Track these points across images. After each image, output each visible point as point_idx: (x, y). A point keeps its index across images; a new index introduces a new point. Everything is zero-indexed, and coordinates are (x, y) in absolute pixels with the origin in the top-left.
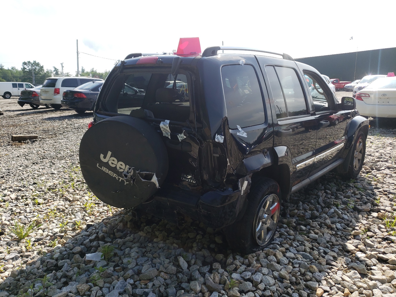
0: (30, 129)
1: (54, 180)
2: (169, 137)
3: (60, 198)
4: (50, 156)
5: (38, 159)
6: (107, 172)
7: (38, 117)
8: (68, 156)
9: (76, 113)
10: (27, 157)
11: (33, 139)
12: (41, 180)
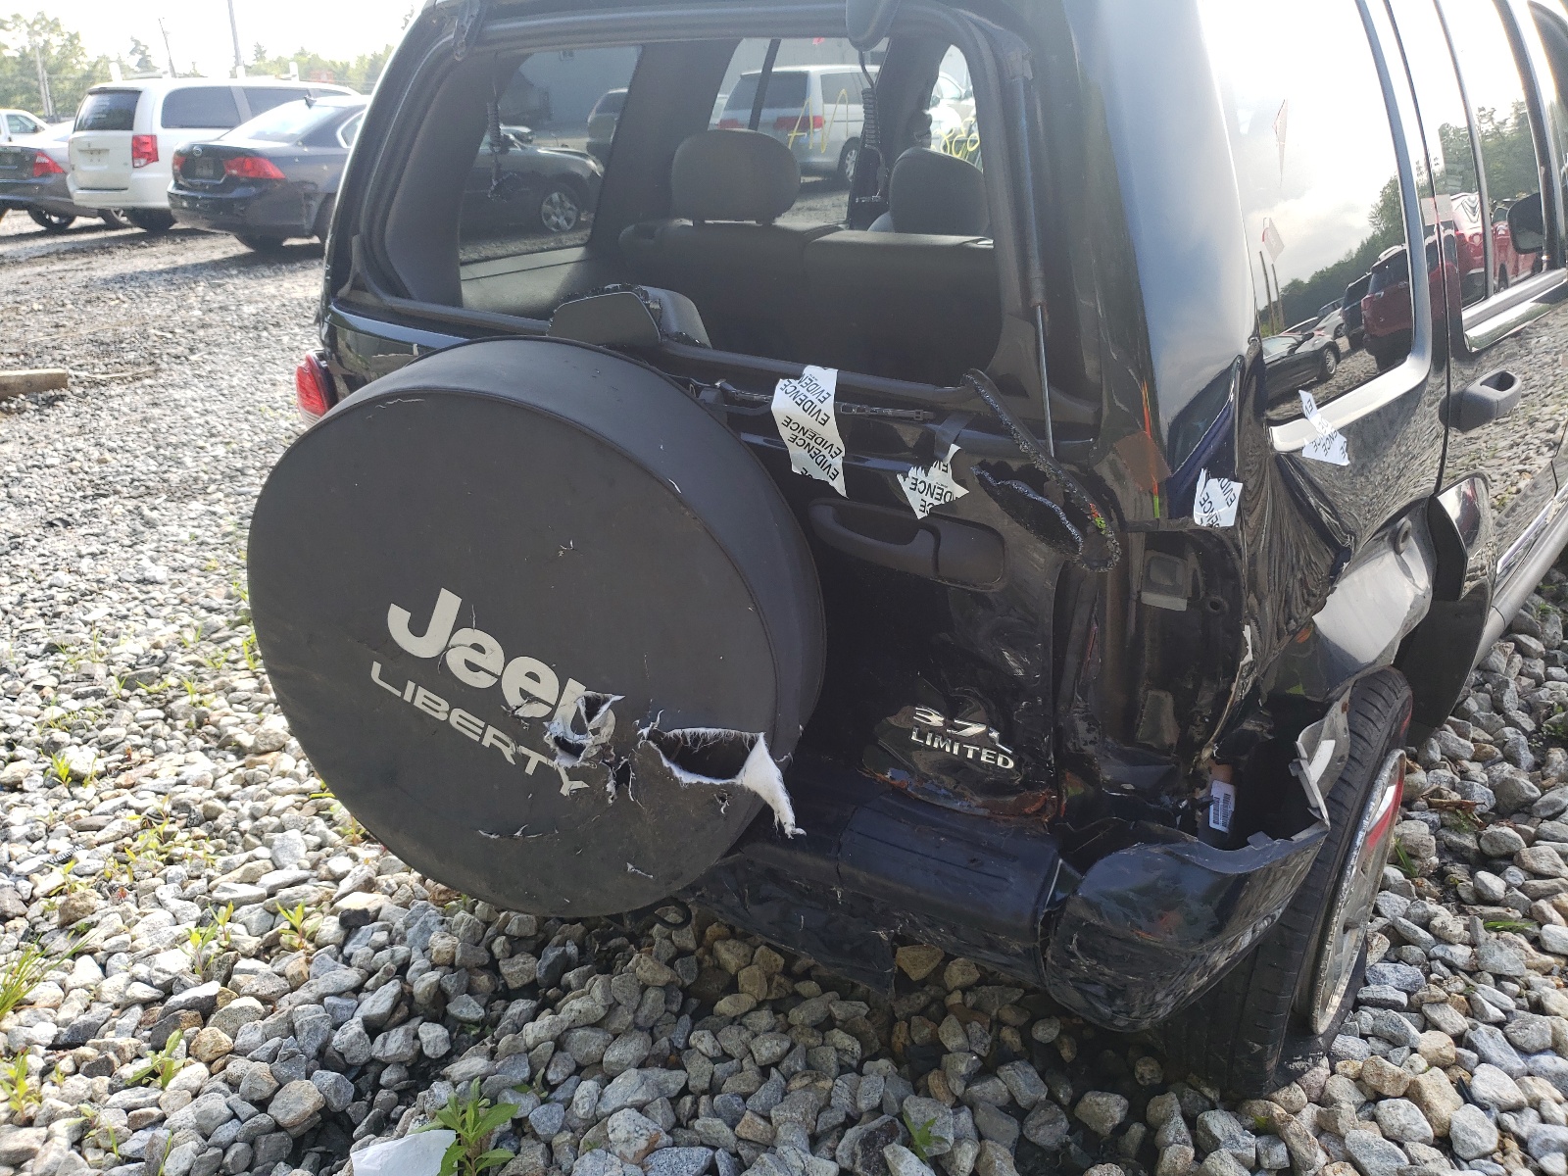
0: (31, 338)
1: (153, 623)
2: (839, 485)
3: (187, 735)
4: (133, 480)
5: (73, 499)
6: (442, 717)
7: (70, 274)
8: (219, 477)
9: (243, 249)
10: (15, 490)
11: (47, 392)
12: (86, 624)
